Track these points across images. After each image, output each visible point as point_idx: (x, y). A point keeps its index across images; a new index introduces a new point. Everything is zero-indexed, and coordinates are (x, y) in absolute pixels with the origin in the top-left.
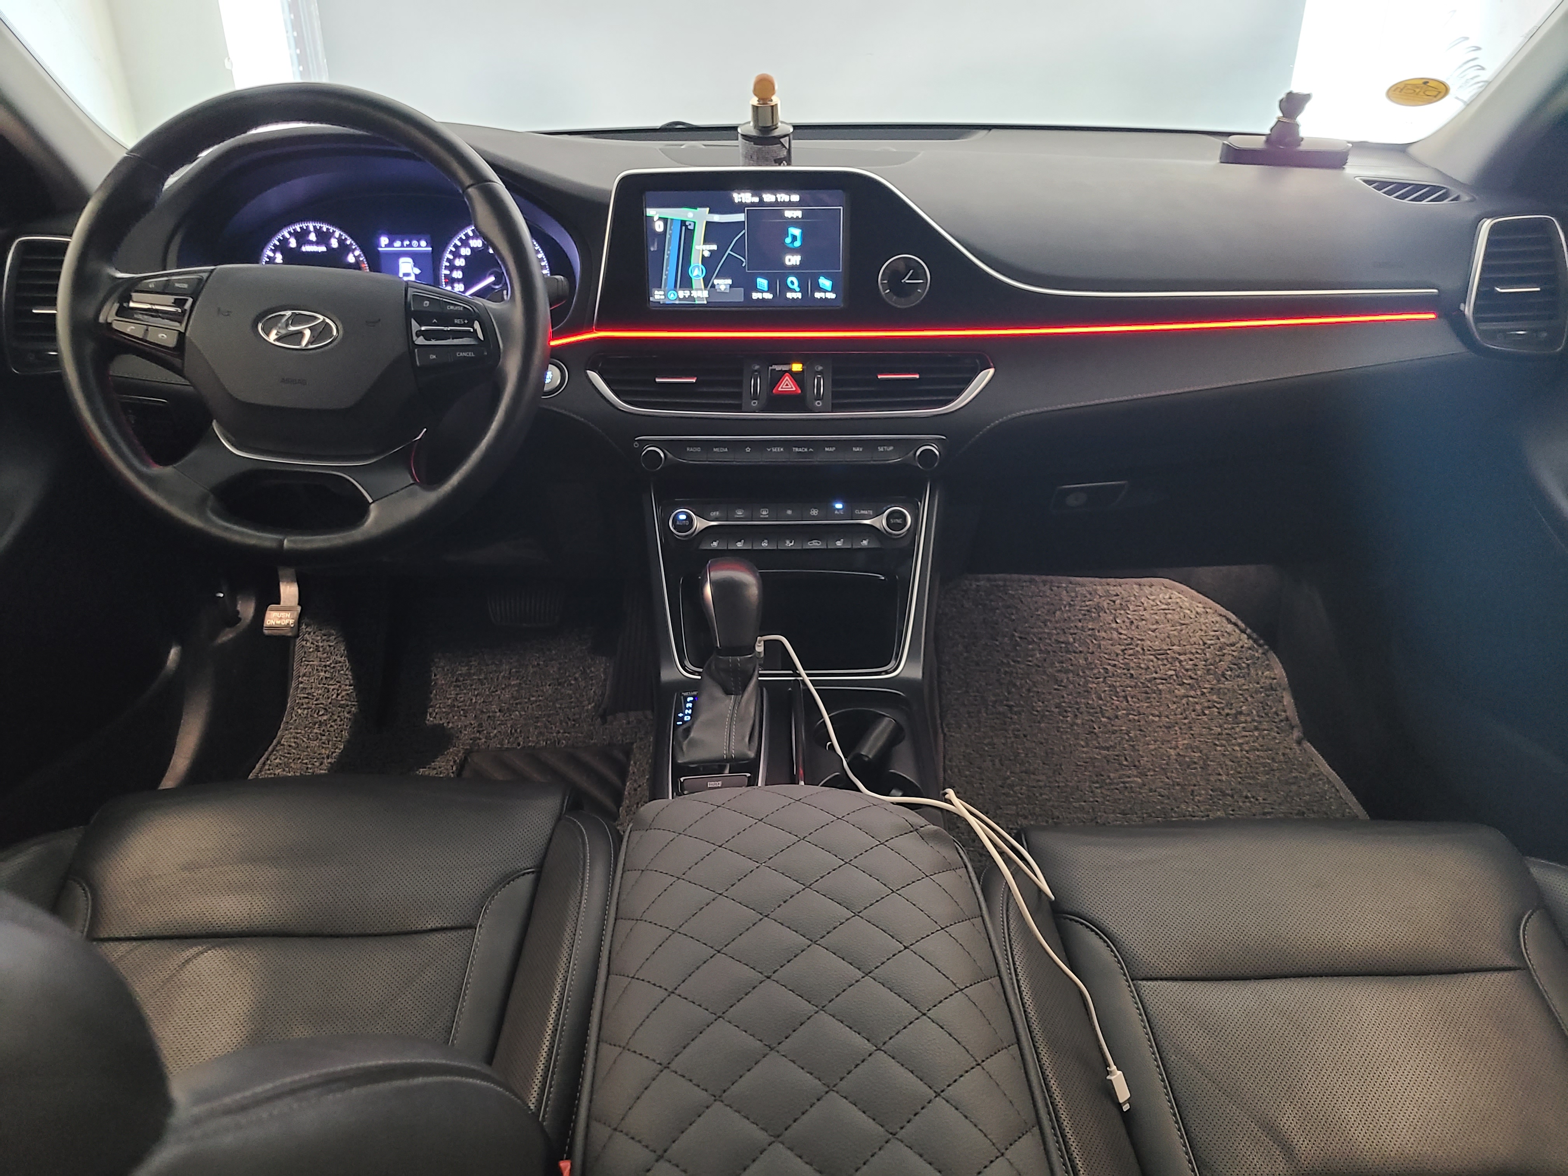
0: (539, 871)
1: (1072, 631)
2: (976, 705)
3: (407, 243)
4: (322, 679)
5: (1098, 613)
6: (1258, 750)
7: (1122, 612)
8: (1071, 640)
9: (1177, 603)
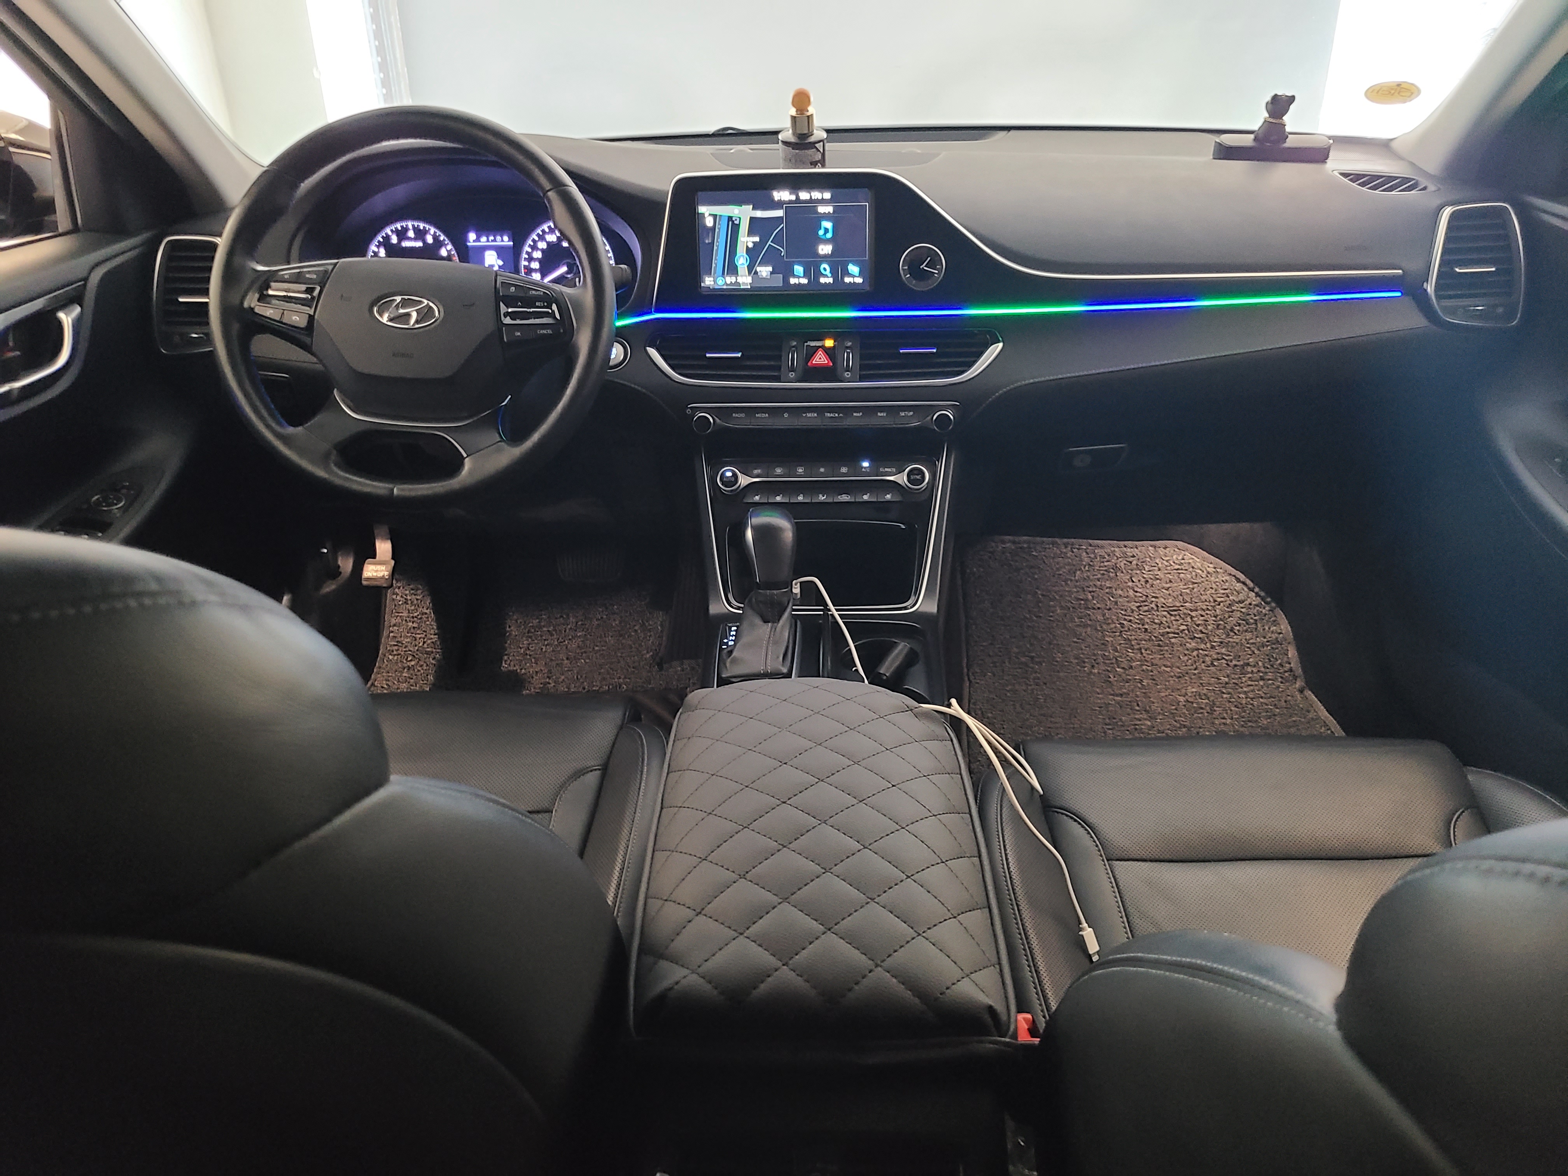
0: (605, 769)
1: (1090, 589)
2: (1000, 656)
3: (491, 238)
4: (410, 628)
5: (1116, 573)
6: (1262, 697)
7: (1138, 572)
8: (1090, 597)
9: (1189, 563)
